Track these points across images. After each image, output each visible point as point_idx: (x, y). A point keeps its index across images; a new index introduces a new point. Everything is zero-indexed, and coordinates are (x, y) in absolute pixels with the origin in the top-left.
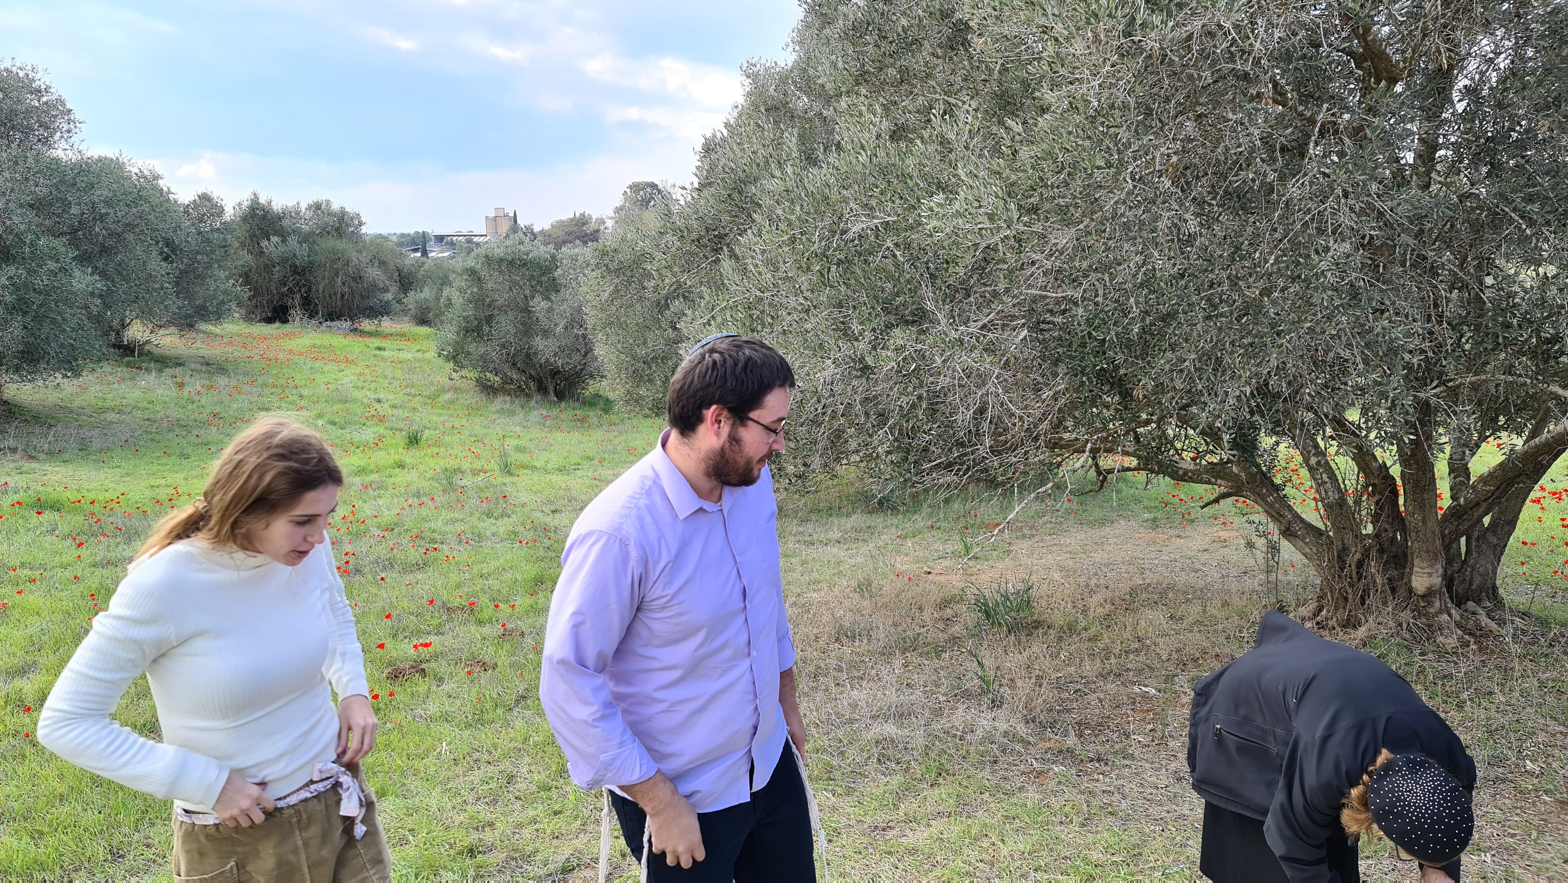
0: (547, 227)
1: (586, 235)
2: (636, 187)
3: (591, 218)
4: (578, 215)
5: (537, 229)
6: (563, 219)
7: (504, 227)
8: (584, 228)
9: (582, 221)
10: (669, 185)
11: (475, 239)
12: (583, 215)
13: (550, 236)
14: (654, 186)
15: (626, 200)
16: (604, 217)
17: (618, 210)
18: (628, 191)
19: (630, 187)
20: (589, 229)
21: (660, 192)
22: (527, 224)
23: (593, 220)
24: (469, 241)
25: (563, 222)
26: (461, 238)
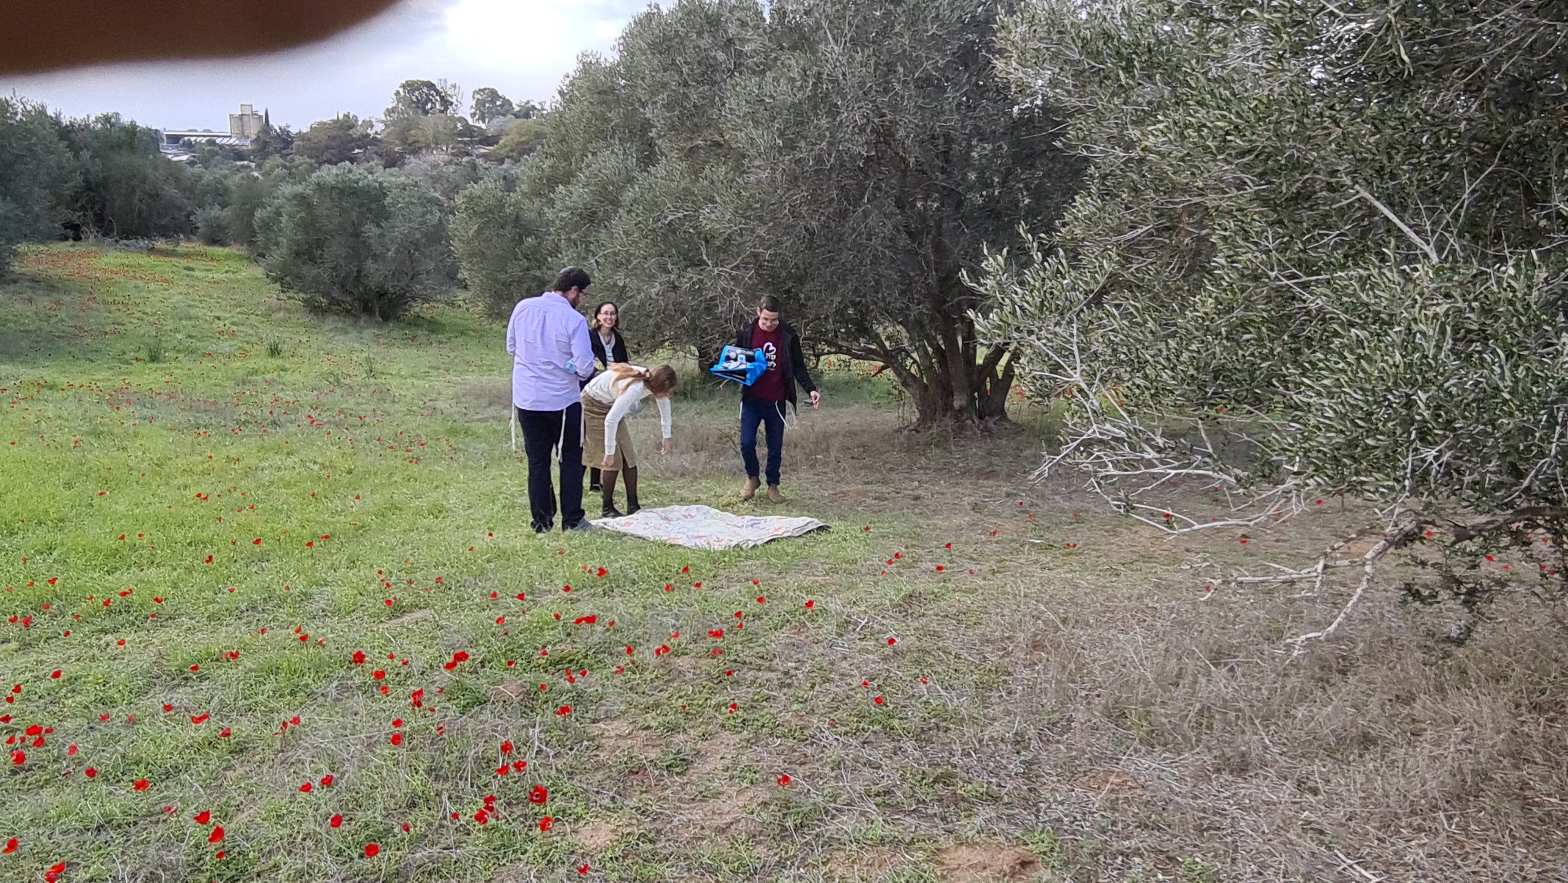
0: (305, 130)
1: (353, 140)
2: (411, 86)
3: (357, 121)
4: (341, 117)
5: (294, 130)
6: (324, 120)
7: (253, 130)
8: (351, 132)
9: (346, 124)
10: (449, 85)
11: (218, 141)
12: (347, 116)
13: (309, 140)
14: (430, 86)
15: (399, 102)
16: (373, 120)
17: (389, 112)
18: (401, 90)
19: (403, 86)
20: (355, 133)
21: (438, 93)
22: (283, 125)
23: (360, 123)
24: (211, 143)
25: (325, 124)
26: (199, 139)
